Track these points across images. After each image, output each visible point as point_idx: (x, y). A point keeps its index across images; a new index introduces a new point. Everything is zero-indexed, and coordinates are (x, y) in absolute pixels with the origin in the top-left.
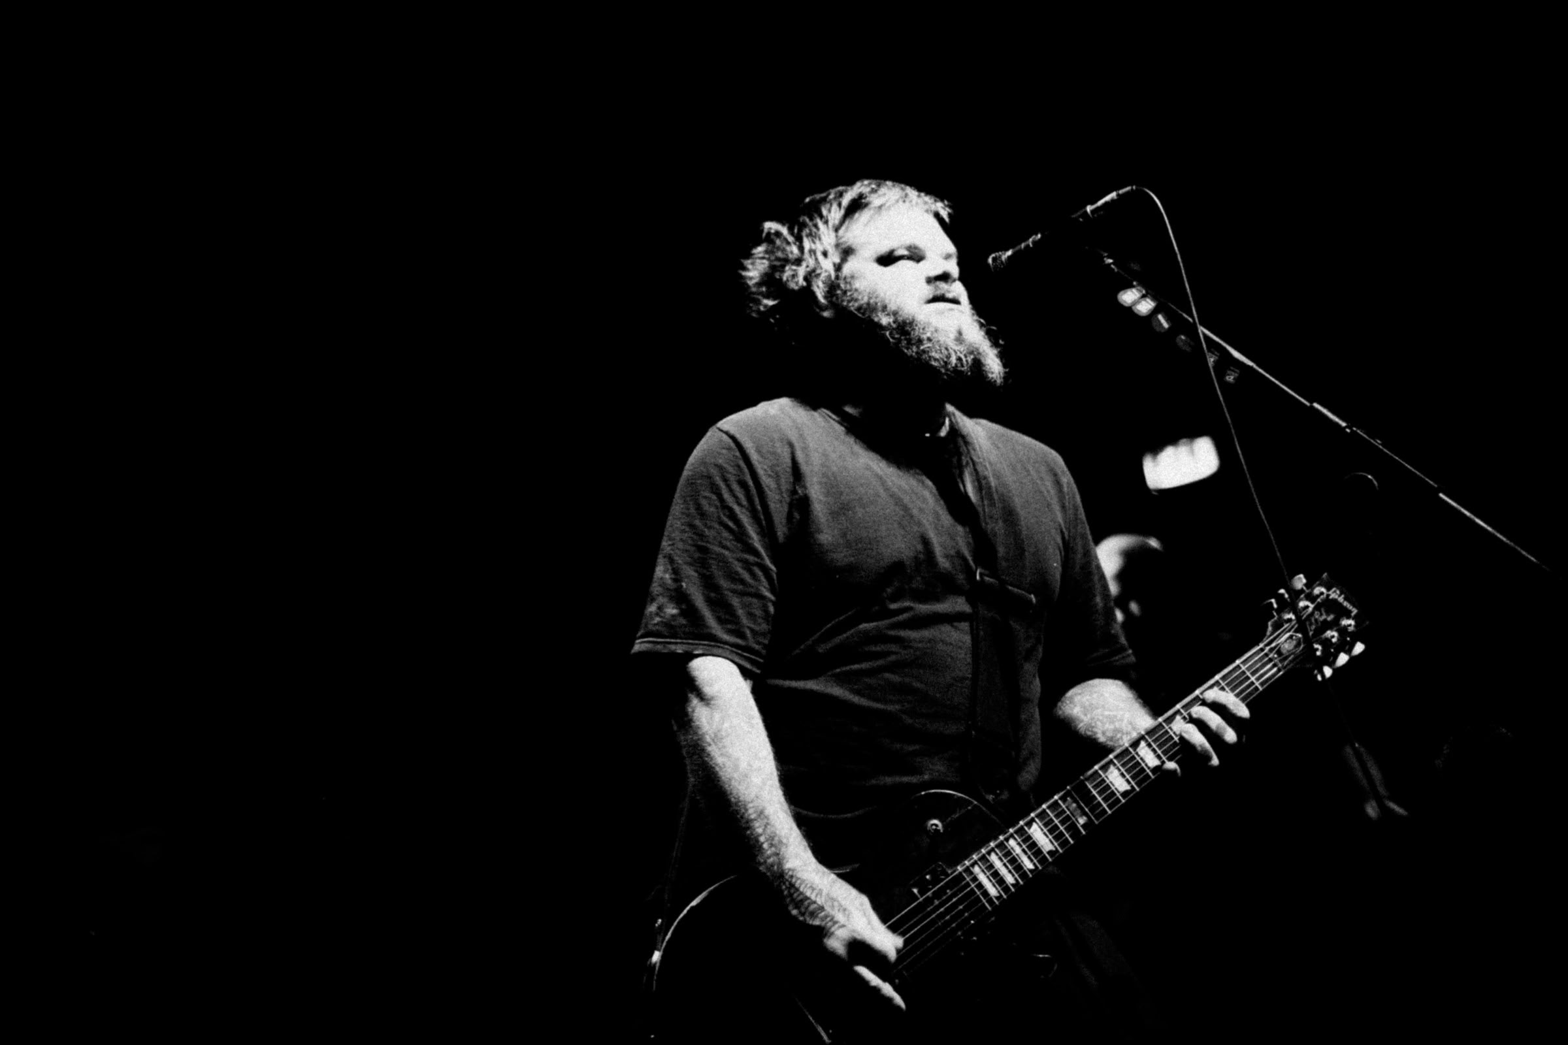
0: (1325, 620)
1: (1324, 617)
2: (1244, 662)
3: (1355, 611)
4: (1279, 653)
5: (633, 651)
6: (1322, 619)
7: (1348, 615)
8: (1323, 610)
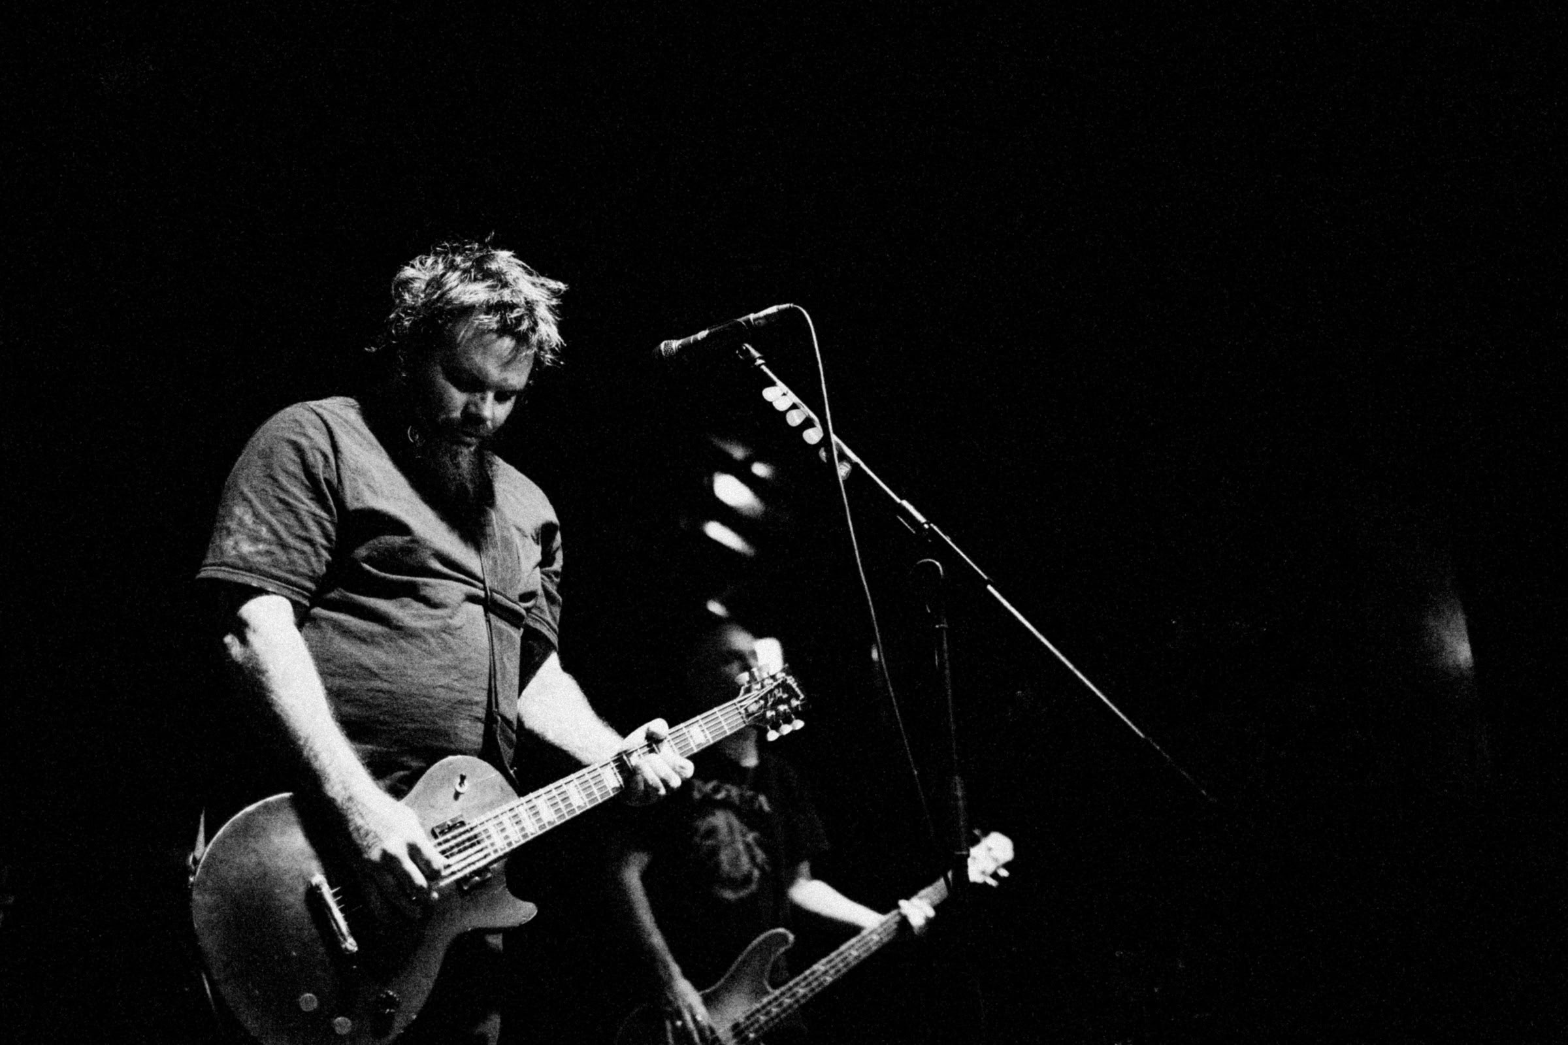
0: (781, 697)
1: (781, 694)
2: (720, 711)
3: (802, 697)
4: (746, 710)
5: (198, 576)
6: (779, 695)
7: (797, 697)
8: (781, 689)
